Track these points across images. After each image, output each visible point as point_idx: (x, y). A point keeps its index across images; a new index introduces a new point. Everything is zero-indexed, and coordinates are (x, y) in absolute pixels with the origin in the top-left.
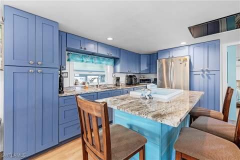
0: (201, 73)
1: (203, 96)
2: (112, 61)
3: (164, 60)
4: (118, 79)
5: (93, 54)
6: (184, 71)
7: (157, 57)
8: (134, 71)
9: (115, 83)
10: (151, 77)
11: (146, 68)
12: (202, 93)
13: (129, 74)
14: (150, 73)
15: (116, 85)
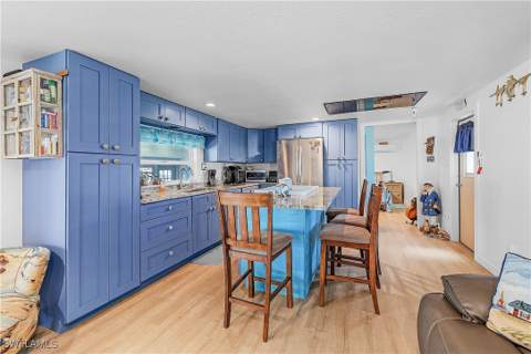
0: (337, 162)
1: (340, 192)
2: (202, 141)
3: (283, 142)
4: (212, 174)
5: (173, 128)
6: (314, 160)
7: (277, 135)
8: (238, 158)
9: (207, 181)
10: (265, 168)
11: (257, 153)
12: (339, 189)
13: (228, 165)
14: (263, 162)
15: (209, 183)
